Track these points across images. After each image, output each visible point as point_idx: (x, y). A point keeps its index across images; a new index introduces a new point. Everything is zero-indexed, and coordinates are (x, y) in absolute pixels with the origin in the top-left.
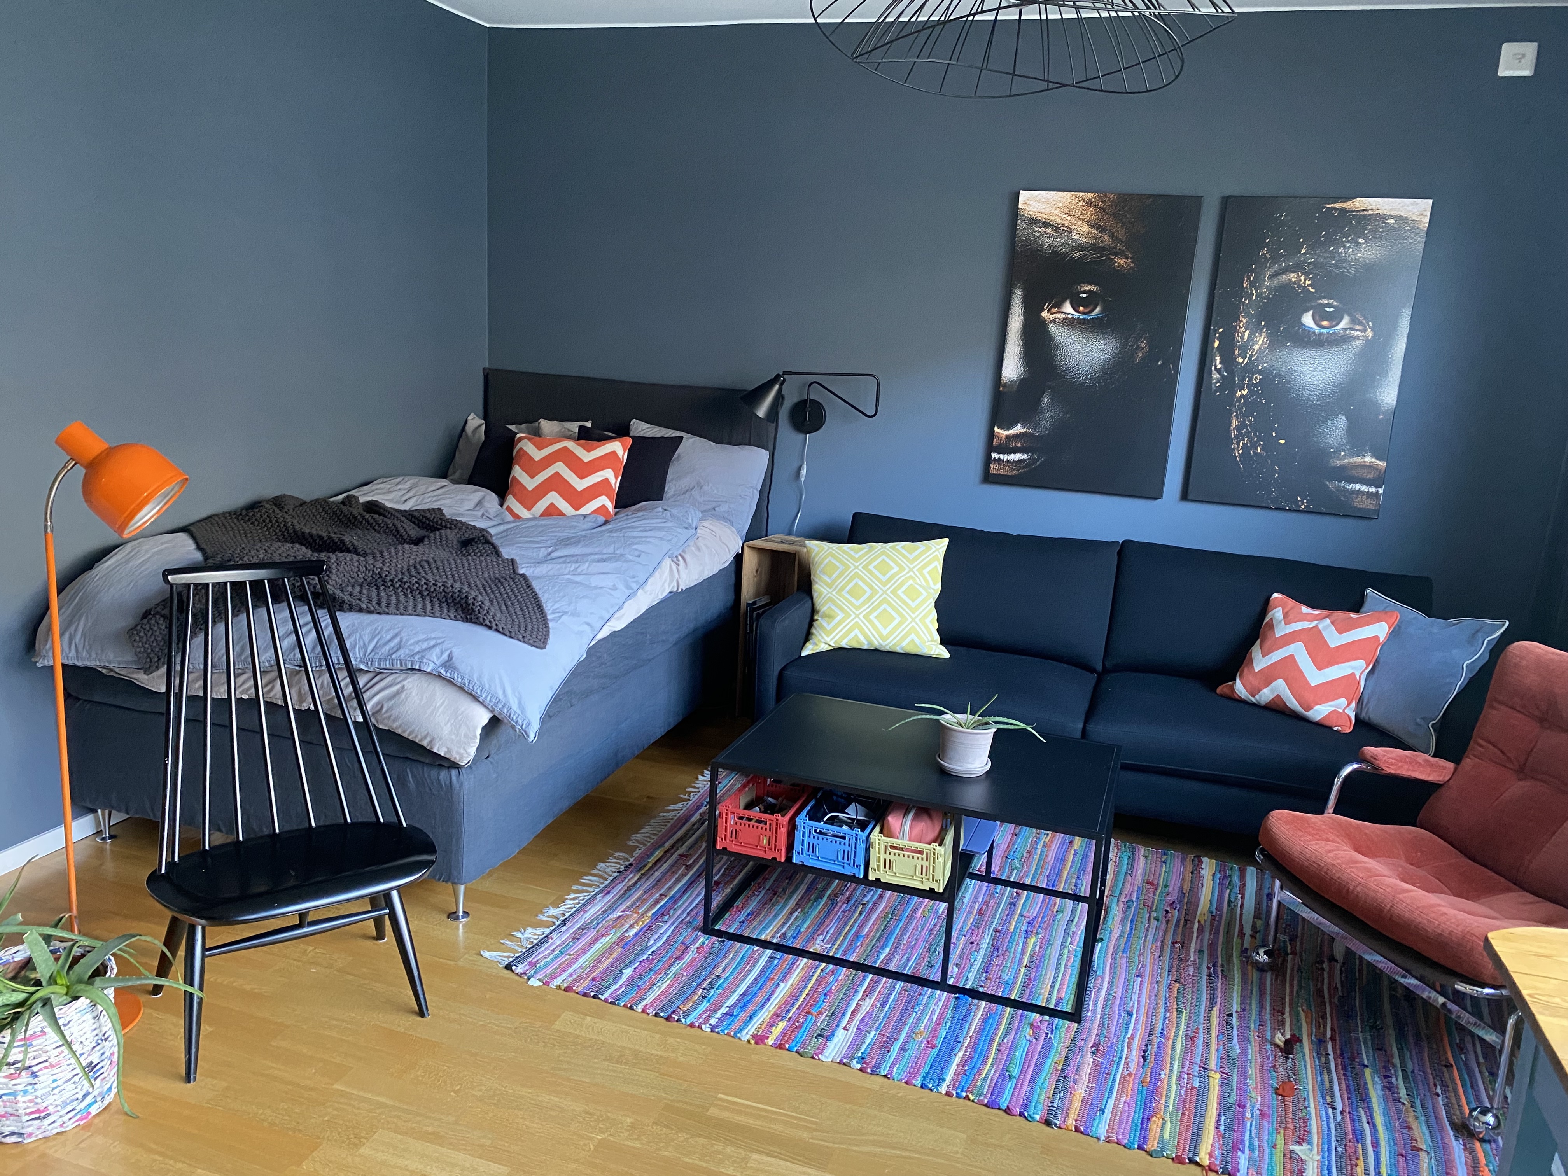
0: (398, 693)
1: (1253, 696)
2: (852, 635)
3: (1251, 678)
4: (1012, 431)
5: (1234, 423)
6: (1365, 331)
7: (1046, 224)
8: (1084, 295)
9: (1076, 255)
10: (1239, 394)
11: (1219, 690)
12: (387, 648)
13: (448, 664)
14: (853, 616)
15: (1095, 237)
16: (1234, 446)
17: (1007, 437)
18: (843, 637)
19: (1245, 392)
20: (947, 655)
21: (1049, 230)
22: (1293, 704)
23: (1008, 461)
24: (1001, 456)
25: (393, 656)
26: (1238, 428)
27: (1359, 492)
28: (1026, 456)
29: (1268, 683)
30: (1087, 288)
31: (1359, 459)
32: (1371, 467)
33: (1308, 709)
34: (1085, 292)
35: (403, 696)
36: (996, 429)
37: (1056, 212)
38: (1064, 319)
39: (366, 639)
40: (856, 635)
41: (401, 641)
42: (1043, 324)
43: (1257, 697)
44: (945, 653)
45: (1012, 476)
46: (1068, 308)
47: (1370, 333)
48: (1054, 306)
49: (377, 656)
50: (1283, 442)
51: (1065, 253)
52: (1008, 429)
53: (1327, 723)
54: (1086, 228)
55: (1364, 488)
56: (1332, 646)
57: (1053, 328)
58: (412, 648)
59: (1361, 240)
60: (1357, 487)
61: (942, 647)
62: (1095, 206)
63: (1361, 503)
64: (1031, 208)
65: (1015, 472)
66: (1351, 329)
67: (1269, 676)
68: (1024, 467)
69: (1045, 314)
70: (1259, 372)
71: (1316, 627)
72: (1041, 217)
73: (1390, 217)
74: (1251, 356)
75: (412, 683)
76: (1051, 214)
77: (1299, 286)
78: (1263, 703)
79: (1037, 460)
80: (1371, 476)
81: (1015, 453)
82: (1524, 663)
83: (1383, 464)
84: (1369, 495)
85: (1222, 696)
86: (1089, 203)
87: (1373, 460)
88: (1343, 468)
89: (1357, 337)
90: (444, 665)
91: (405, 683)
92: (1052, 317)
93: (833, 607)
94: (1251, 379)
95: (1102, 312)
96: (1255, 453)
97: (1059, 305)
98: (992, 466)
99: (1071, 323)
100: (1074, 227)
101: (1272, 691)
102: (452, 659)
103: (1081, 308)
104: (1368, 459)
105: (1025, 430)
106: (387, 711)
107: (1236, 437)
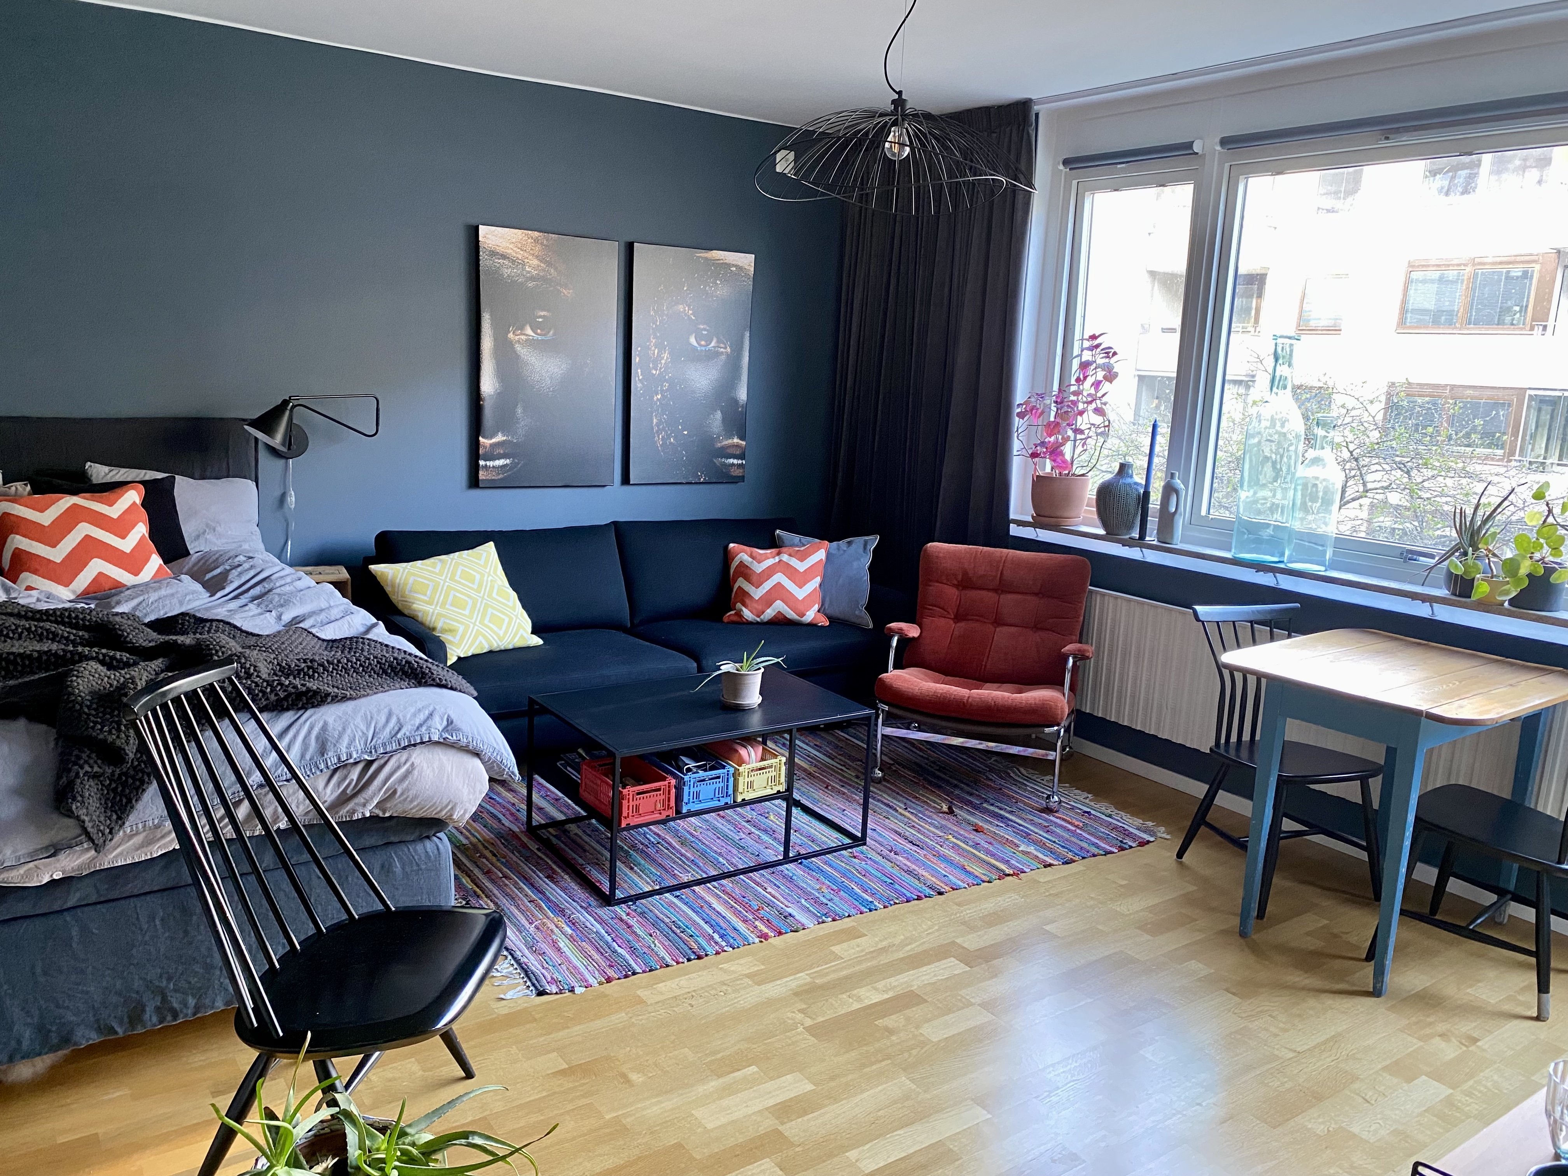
0: (408, 773)
1: (759, 617)
2: (477, 643)
3: (755, 605)
4: (494, 440)
5: (655, 421)
6: (725, 348)
7: (504, 257)
8: (540, 320)
9: (530, 284)
10: (655, 398)
11: (726, 618)
12: (388, 730)
13: (450, 728)
14: (472, 626)
15: (543, 270)
16: (656, 438)
17: (491, 445)
18: (470, 647)
19: (659, 397)
20: (541, 642)
21: (506, 262)
22: (791, 615)
23: (493, 467)
24: (488, 463)
25: (399, 736)
26: (658, 425)
27: (733, 464)
28: (508, 461)
29: (769, 605)
30: (542, 313)
31: (730, 441)
32: (737, 446)
33: (803, 615)
34: (540, 317)
35: (416, 772)
36: (480, 438)
37: (511, 246)
38: (527, 340)
39: (363, 727)
40: (481, 642)
41: (398, 719)
42: (511, 344)
43: (762, 617)
44: (537, 641)
45: (501, 479)
46: (529, 331)
47: (729, 350)
48: (517, 329)
49: (380, 741)
50: (686, 433)
51: (522, 283)
52: (491, 438)
53: (814, 622)
54: (535, 262)
55: (735, 461)
56: (802, 571)
57: (518, 348)
58: (412, 722)
59: (718, 282)
60: (731, 461)
61: (534, 636)
62: (542, 244)
63: (737, 472)
64: (490, 242)
65: (501, 476)
66: (718, 347)
67: (768, 600)
68: (508, 471)
69: (511, 335)
70: (667, 381)
71: (780, 561)
72: (500, 250)
73: (734, 265)
74: (661, 368)
75: (419, 756)
76: (507, 248)
77: (686, 315)
78: (766, 620)
79: (518, 464)
80: (738, 452)
81: (499, 459)
82: (941, 555)
83: (744, 443)
84: (739, 466)
85: (728, 623)
86: (536, 241)
87: (739, 441)
88: (723, 448)
89: (722, 353)
90: (445, 729)
91: (412, 759)
92: (517, 337)
93: (448, 621)
94: (662, 386)
95: (554, 334)
96: (671, 443)
97: (522, 328)
98: (481, 473)
99: (530, 343)
100: (526, 260)
101: (774, 610)
102: (452, 722)
103: (539, 331)
104: (736, 440)
105: (505, 438)
106: (402, 794)
107: (657, 432)
